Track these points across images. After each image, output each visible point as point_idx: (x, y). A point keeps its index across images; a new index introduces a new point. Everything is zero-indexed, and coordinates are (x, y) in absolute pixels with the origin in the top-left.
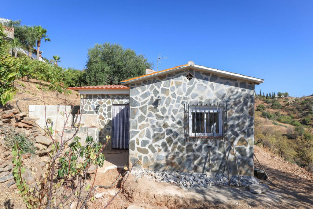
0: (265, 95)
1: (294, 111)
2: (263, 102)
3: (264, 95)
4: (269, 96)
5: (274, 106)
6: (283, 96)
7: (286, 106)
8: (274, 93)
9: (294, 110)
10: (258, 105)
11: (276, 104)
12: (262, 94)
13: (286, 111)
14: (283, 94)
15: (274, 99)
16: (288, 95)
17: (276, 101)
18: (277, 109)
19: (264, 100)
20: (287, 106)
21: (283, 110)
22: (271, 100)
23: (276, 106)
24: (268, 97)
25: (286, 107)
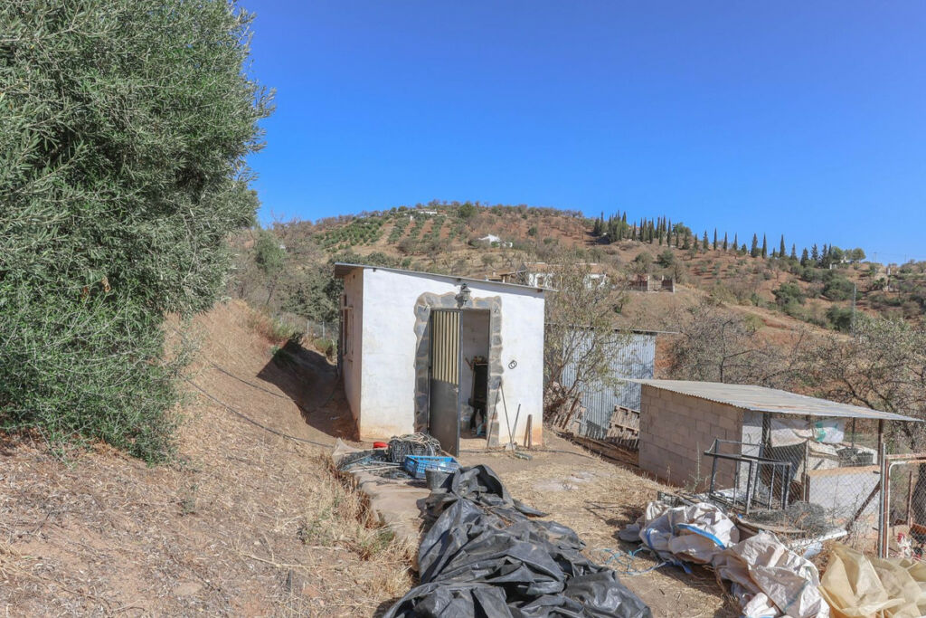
0: (799, 256)
1: (906, 308)
2: (792, 276)
3: (793, 253)
4: (810, 256)
5: (832, 290)
6: (847, 261)
7: (871, 290)
8: (828, 249)
9: (906, 303)
10: (778, 288)
11: (838, 284)
12: (788, 253)
13: (875, 308)
14: (847, 253)
15: (828, 267)
16: (864, 257)
17: (837, 272)
18: (844, 300)
19: (794, 271)
20: (876, 289)
21: (861, 304)
22: (819, 271)
23: (839, 291)
24: (806, 262)
25: (875, 293)
